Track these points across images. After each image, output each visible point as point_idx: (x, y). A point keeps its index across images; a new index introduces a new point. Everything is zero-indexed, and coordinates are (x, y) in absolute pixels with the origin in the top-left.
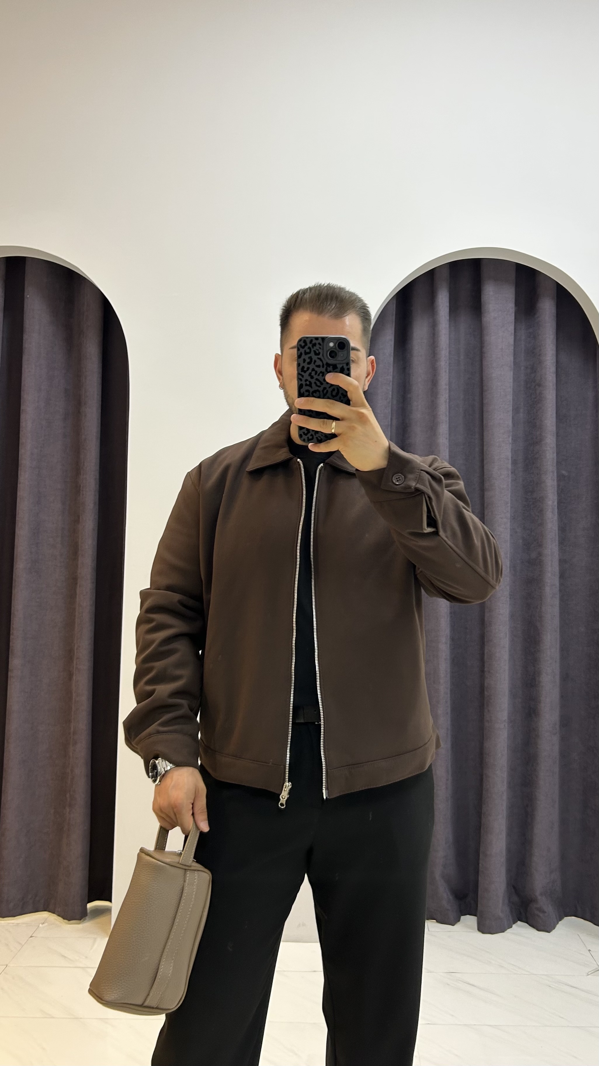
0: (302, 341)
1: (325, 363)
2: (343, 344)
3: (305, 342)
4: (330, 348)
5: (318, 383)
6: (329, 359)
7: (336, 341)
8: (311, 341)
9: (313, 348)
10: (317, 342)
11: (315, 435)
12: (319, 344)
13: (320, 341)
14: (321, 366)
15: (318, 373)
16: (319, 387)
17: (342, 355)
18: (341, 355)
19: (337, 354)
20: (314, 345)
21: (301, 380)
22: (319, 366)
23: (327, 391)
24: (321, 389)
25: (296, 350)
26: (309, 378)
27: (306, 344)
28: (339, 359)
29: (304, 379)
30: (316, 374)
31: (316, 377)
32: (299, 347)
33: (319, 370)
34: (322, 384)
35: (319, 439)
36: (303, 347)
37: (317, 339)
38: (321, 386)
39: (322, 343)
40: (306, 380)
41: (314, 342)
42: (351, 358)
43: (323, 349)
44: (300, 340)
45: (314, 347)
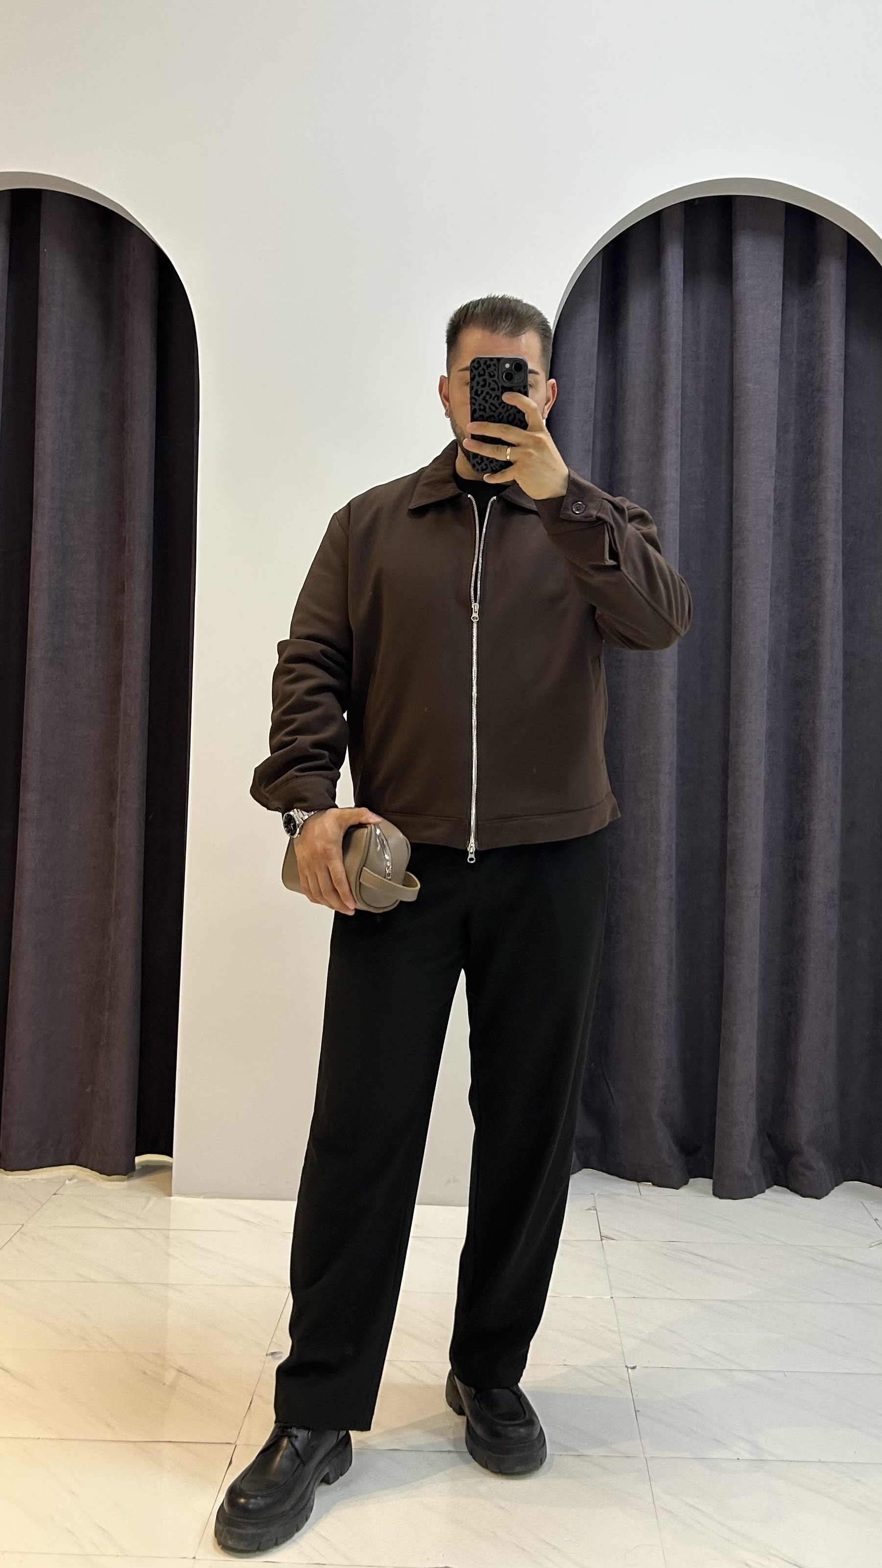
0: (476, 362)
1: (500, 386)
2: (520, 366)
3: (479, 362)
4: (505, 369)
5: (493, 409)
6: (504, 382)
7: (512, 362)
8: (485, 363)
9: (487, 369)
10: (492, 363)
11: (490, 465)
12: (494, 365)
13: (495, 362)
14: (496, 389)
15: (493, 396)
16: (494, 411)
17: (519, 377)
18: (517, 378)
19: (514, 377)
20: (489, 366)
21: (474, 404)
22: (493, 389)
23: (503, 416)
24: (496, 414)
25: (468, 372)
26: (483, 403)
27: (480, 366)
28: (515, 382)
29: (477, 404)
30: (490, 398)
31: (491, 401)
32: (473, 369)
33: (493, 394)
34: (497, 408)
35: (494, 469)
36: (477, 369)
37: (491, 359)
38: (497, 411)
39: (496, 364)
40: (480, 405)
41: (488, 363)
42: (529, 383)
43: (498, 371)
44: (473, 361)
45: (489, 369)
